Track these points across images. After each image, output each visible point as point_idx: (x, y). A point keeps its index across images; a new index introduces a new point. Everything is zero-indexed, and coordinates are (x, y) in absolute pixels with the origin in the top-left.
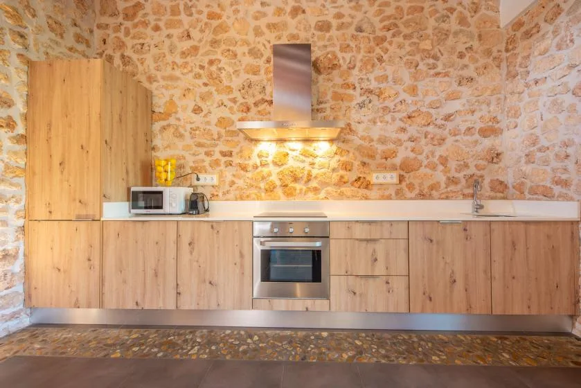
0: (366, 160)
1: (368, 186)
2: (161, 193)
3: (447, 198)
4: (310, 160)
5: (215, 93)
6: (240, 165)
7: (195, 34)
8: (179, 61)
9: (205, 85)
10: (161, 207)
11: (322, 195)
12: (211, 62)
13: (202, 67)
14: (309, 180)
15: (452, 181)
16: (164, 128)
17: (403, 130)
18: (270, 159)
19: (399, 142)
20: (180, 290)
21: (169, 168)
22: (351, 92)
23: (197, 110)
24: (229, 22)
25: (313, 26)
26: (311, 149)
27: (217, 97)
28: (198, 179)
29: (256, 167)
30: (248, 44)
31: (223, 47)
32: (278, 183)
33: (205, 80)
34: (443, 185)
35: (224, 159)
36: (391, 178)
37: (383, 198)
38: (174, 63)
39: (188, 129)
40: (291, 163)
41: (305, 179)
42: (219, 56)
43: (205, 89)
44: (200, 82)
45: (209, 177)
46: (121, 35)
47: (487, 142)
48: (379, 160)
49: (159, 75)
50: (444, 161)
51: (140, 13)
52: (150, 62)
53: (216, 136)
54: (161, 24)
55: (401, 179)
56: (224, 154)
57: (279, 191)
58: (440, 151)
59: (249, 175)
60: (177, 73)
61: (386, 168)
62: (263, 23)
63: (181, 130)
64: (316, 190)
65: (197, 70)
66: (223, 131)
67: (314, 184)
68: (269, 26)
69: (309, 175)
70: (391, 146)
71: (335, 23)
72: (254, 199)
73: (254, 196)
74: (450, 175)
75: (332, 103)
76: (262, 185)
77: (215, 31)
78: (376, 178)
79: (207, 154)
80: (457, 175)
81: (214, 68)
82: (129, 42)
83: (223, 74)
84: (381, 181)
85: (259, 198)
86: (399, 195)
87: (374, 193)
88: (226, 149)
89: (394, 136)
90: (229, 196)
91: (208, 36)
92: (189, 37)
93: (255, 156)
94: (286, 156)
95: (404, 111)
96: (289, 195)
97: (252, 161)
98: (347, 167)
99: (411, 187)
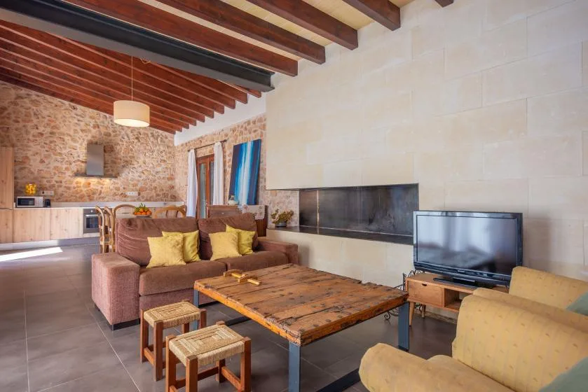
0: (125, 187)
1: (126, 196)
2: (34, 199)
3: (156, 201)
5: (52, 155)
6: (66, 187)
7: (41, 129)
8: (31, 138)
9: (47, 151)
10: (34, 205)
11: (106, 199)
12: (51, 142)
13: (45, 143)
14: (100, 194)
15: (158, 195)
17: (140, 177)
18: (82, 185)
19: (139, 181)
20: (53, 233)
21: (34, 189)
22: (119, 161)
23: (42, 161)
24: (61, 125)
25: (103, 133)
26: (101, 182)
27: (54, 157)
28: (43, 193)
29: (75, 188)
30: (70, 136)
31: (57, 135)
32: (86, 195)
33: (47, 149)
34: (155, 197)
35: (57, 184)
36: (135, 194)
37: (132, 201)
38: (29, 139)
39: (36, 170)
40: (92, 186)
41: (98, 193)
42: (55, 140)
43: (46, 153)
44: (44, 150)
45: (49, 192)
47: (170, 183)
48: (131, 187)
49: (19, 144)
50: (155, 188)
51: (6, 112)
52: (13, 137)
53: (53, 174)
54: (19, 120)
55: (139, 194)
56: (57, 182)
57: (86, 198)
58: (154, 185)
59: (71, 191)
60: (31, 144)
61: (133, 190)
62: (78, 128)
63: (32, 170)
64: (103, 198)
65: (43, 144)
66: (57, 172)
67: (102, 195)
68: (82, 131)
69: (101, 192)
70: (136, 182)
71: (113, 134)
74: (157, 193)
76: (78, 196)
77: (53, 127)
78: (128, 193)
79: (47, 181)
80: (159, 193)
81: (52, 145)
83: (57, 148)
84: (131, 195)
85: (76, 201)
86: (139, 200)
87: (128, 199)
88: (58, 179)
89: (137, 178)
90: (59, 200)
91: (49, 130)
92: (37, 128)
93: (74, 183)
94: (89, 184)
95: (140, 170)
96: (91, 200)
97: (72, 186)
98: (118, 189)
99: (143, 197)
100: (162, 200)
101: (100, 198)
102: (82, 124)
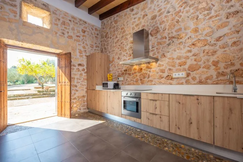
0: (171, 68)
1: (172, 79)
2: (107, 83)
3: (217, 84)
4: (149, 70)
5: (122, 52)
6: (128, 74)
7: (118, 37)
8: (115, 45)
9: (120, 50)
10: (107, 87)
11: (153, 83)
12: (121, 43)
13: (119, 45)
14: (149, 78)
16: (112, 65)
17: (190, 51)
18: (137, 71)
19: (187, 58)
22: (164, 40)
23: (119, 58)
24: (126, 29)
25: (150, 19)
26: (149, 66)
27: (123, 53)
28: (118, 79)
29: (133, 74)
30: (131, 34)
31: (124, 37)
32: (139, 79)
33: (120, 49)
34: (215, 77)
35: (125, 72)
36: (182, 74)
37: (179, 84)
39: (117, 64)
40: (143, 72)
41: (147, 77)
42: (123, 41)
43: (120, 52)
44: (119, 50)
45: (121, 78)
46: (104, 42)
48: (177, 67)
49: (111, 50)
50: (215, 63)
51: (108, 34)
52: (109, 48)
54: (112, 36)
55: (188, 75)
57: (139, 81)
58: (213, 59)
59: (131, 77)
60: (114, 49)
61: (180, 70)
62: (134, 25)
63: (115, 65)
64: (151, 81)
65: (118, 47)
68: (136, 25)
69: (149, 76)
70: (183, 60)
71: (158, 14)
72: (132, 85)
73: (132, 84)
74: (220, 71)
75: (157, 47)
76: (135, 80)
77: (123, 33)
78: (175, 75)
79: (121, 71)
80: (225, 71)
81: (122, 45)
82: (106, 43)
83: (124, 46)
84: (177, 76)
86: (188, 82)
87: (174, 82)
88: (125, 69)
89: (185, 55)
90: (126, 84)
91: (121, 35)
92: (117, 37)
93: (133, 70)
94: (141, 69)
95: (190, 42)
96: (142, 83)
97: (131, 73)
98: (163, 71)
99: (194, 79)
100: (231, 83)
101: (148, 81)
102: (136, 20)
